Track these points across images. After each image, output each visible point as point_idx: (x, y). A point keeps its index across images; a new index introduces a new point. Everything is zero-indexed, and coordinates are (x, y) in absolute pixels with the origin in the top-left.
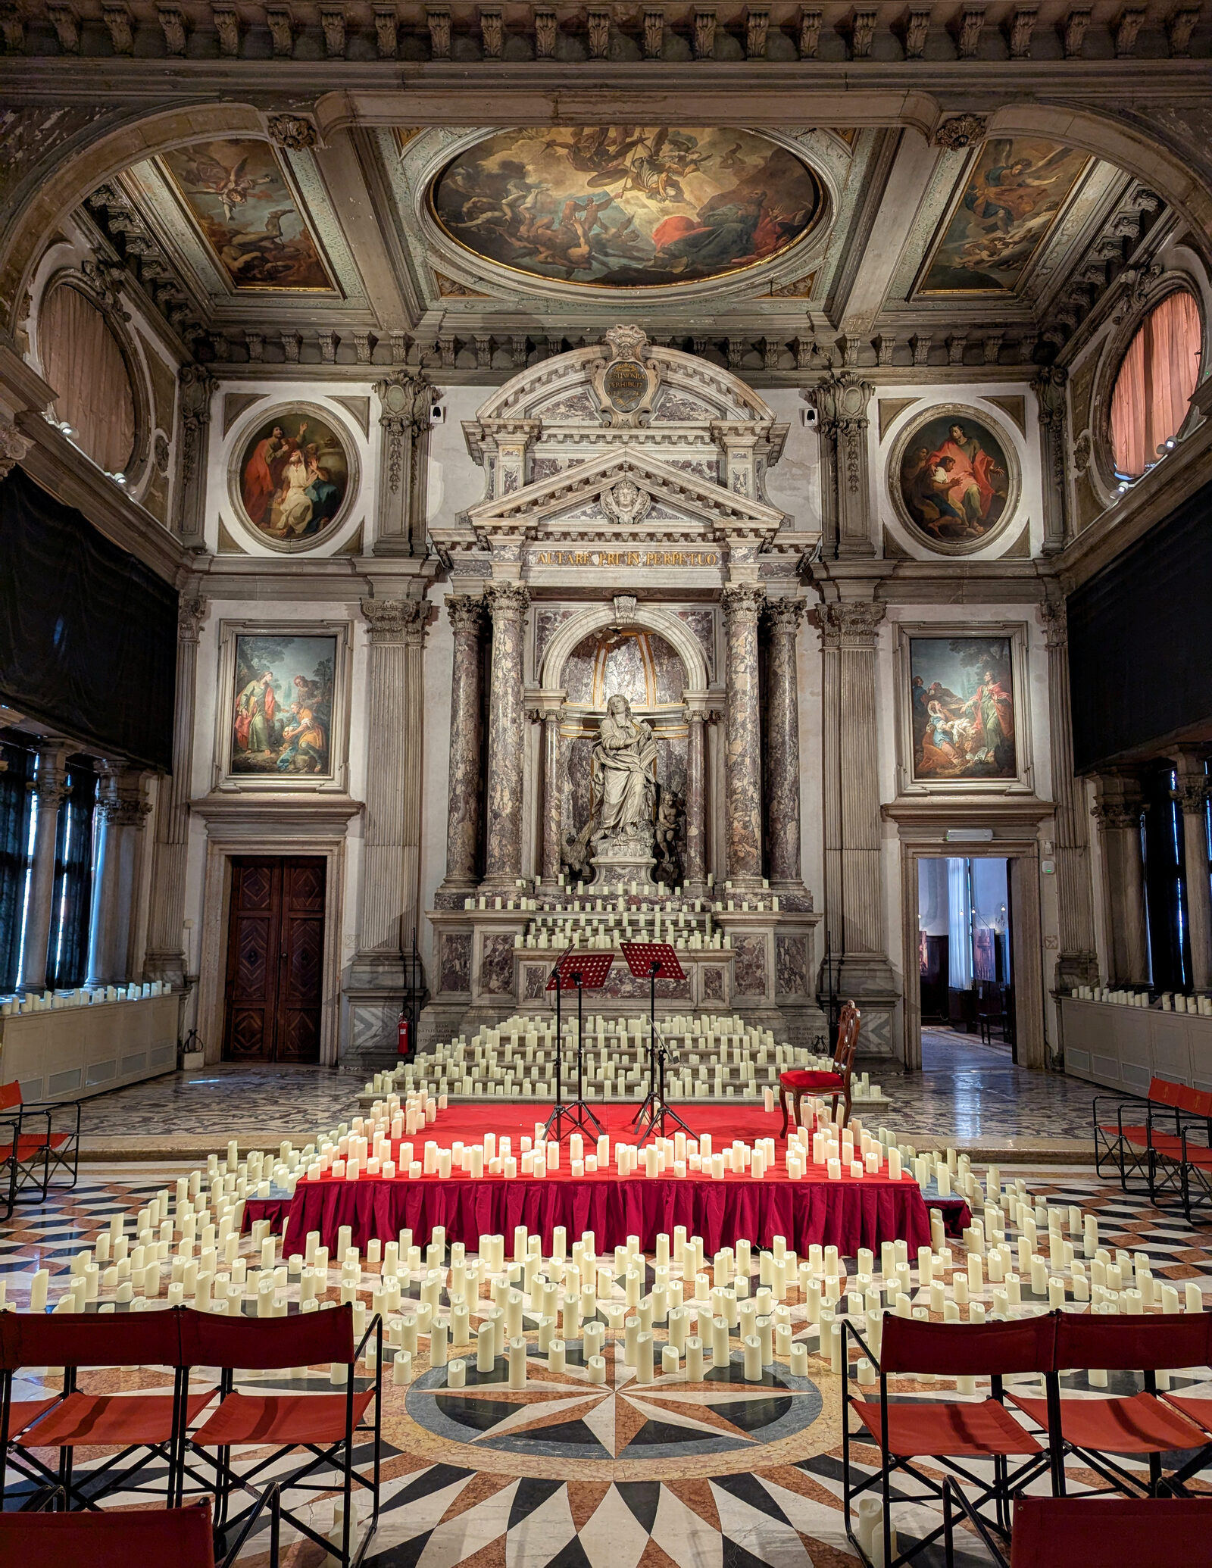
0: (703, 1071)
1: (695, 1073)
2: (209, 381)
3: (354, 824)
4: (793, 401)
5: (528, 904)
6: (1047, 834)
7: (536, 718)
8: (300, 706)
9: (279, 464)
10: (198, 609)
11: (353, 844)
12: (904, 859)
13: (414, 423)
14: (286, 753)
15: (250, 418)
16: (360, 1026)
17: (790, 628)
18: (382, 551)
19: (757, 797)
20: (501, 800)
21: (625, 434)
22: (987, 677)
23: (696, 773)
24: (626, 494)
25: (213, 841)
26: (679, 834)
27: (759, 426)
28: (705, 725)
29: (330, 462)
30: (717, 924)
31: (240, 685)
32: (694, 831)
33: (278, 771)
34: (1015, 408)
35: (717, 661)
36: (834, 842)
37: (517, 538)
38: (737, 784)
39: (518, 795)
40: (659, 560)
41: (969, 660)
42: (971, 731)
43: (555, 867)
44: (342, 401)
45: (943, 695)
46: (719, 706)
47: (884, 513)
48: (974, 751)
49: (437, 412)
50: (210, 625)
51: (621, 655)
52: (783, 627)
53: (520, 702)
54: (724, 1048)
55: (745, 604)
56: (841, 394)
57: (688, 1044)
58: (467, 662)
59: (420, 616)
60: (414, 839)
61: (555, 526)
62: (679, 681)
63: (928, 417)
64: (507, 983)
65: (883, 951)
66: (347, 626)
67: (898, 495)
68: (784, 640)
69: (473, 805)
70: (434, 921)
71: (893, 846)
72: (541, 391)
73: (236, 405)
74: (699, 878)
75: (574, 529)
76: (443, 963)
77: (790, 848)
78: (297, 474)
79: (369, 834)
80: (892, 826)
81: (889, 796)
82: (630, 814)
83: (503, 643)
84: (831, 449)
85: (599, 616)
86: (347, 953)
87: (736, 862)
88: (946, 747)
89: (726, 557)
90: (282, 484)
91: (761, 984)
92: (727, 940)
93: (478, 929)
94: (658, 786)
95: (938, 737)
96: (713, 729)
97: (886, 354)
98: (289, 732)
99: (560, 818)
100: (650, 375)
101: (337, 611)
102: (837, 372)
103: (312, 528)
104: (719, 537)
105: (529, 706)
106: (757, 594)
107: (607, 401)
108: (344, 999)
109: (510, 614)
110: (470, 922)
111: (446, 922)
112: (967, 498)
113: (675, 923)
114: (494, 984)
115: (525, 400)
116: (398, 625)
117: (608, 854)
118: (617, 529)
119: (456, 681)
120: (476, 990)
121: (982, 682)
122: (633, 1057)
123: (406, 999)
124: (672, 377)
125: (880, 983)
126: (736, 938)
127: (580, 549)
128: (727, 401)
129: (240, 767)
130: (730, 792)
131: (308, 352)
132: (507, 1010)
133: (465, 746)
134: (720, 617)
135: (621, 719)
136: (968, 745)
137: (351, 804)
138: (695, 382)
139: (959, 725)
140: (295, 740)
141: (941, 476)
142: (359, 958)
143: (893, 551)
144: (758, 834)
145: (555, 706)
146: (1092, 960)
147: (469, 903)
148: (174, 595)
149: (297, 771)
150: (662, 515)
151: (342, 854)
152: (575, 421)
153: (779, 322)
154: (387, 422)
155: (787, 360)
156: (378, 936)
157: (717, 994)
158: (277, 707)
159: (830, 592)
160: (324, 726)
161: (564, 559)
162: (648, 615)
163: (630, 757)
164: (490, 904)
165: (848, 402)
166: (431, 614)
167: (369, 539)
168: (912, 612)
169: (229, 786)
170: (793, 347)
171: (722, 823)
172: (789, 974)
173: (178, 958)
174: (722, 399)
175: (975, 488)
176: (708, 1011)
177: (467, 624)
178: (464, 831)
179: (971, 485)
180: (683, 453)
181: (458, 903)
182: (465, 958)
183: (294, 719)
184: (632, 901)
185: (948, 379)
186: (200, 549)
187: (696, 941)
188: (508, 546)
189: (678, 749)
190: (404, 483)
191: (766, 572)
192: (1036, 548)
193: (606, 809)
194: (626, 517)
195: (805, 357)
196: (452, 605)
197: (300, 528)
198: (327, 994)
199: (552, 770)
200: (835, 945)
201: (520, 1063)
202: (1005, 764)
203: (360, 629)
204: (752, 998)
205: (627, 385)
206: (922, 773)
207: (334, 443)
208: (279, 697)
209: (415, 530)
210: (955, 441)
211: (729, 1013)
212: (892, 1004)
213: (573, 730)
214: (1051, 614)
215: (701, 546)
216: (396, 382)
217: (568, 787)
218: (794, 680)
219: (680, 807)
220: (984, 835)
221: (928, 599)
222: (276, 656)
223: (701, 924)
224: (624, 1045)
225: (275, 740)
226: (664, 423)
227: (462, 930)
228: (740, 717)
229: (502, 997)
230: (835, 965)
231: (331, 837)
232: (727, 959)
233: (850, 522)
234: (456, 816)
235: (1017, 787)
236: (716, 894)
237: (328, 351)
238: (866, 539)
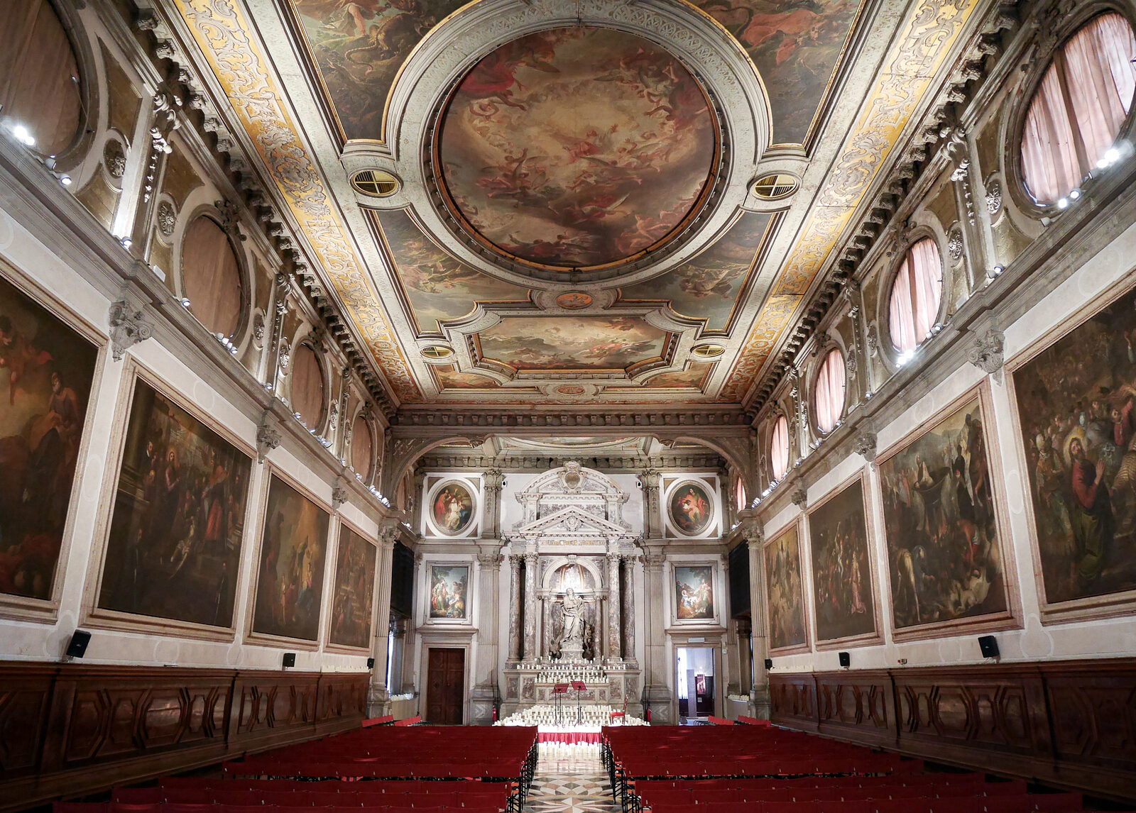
0: (597, 721)
1: (594, 722)
2: (423, 474)
3: (475, 636)
4: (633, 478)
5: (539, 667)
6: (724, 638)
7: (540, 598)
8: (455, 592)
9: (448, 503)
10: (420, 557)
11: (474, 644)
12: (673, 649)
13: (496, 488)
14: (450, 610)
15: (437, 486)
16: (477, 711)
17: (631, 566)
18: (485, 537)
19: (618, 629)
20: (529, 630)
21: (572, 496)
22: (703, 581)
23: (598, 618)
24: (572, 520)
25: (424, 643)
26: (592, 639)
27: (619, 495)
28: (601, 601)
29: (466, 502)
30: (605, 674)
31: (433, 585)
32: (597, 640)
33: (447, 617)
34: (712, 482)
35: (605, 578)
36: (648, 643)
37: (535, 537)
38: (611, 624)
39: (534, 628)
40: (584, 543)
41: (697, 575)
42: (697, 601)
43: (547, 653)
44: (470, 479)
45: (687, 588)
46: (606, 594)
47: (666, 520)
48: (698, 609)
49: (504, 484)
50: (423, 563)
51: (571, 570)
52: (628, 566)
53: (535, 593)
54: (604, 715)
55: (614, 560)
56: (649, 477)
57: (593, 714)
58: (515, 578)
59: (499, 559)
60: (496, 643)
61: (548, 531)
62: (591, 582)
63: (681, 485)
64: (531, 695)
65: (665, 683)
66: (472, 563)
67: (671, 514)
68: (629, 570)
69: (518, 631)
70: (505, 673)
71: (669, 644)
72: (542, 482)
73: (432, 481)
74: (599, 657)
75: (555, 533)
76: (508, 688)
77: (631, 645)
78: (454, 507)
79: (480, 640)
80: (669, 637)
81: (668, 626)
82: (574, 633)
83: (530, 573)
84: (647, 496)
85: (564, 561)
86: (472, 684)
87: (612, 652)
88: (689, 608)
89: (608, 542)
90: (449, 510)
91: (619, 695)
92: (607, 680)
93: (521, 676)
94: (585, 622)
95: (686, 604)
96: (604, 602)
97: (665, 463)
98: (451, 603)
99: (549, 634)
100: (581, 476)
101: (467, 557)
102: (648, 469)
103: (459, 527)
104: (605, 536)
105: (538, 594)
106: (618, 556)
107: (566, 485)
108: (471, 702)
109: (532, 563)
110: (519, 674)
111: (509, 673)
112: (695, 515)
113: (590, 674)
114: (527, 695)
115: (537, 485)
116: (490, 563)
117: (566, 648)
118: (569, 533)
119: (512, 585)
120: (521, 697)
121: (701, 583)
122: (575, 718)
123: (494, 701)
124: (588, 476)
125: (664, 695)
126: (610, 679)
127: (557, 539)
128: (608, 485)
129: (433, 615)
130: (610, 627)
131: (459, 463)
132: (531, 705)
133: (515, 609)
134: (606, 561)
135: (571, 597)
136: (696, 607)
137: (474, 630)
138: (596, 478)
139: (693, 599)
140: (453, 605)
141: (686, 507)
142: (477, 686)
143: (669, 534)
144: (619, 642)
145: (547, 594)
146: (738, 686)
147: (518, 667)
148: (412, 553)
149: (454, 617)
150: (585, 527)
151: (470, 648)
152: (555, 491)
153: (627, 453)
154: (486, 488)
155: (630, 464)
156: (484, 678)
157: (604, 699)
158: (447, 593)
159: (646, 550)
160: (463, 600)
161: (551, 543)
162: (580, 561)
163: (574, 612)
164: (526, 667)
165: (652, 480)
166: (502, 558)
167: (480, 531)
168: (676, 557)
169: (430, 622)
170: (632, 459)
171: (607, 637)
172: (631, 690)
173: (412, 685)
174: (606, 484)
175: (698, 512)
176: (600, 704)
177: (516, 566)
178: (515, 640)
179: (697, 510)
180: (592, 502)
181: (514, 666)
182: (516, 686)
183: (453, 598)
184: (575, 666)
185: (688, 471)
186: (419, 536)
187: (597, 680)
188: (531, 540)
189: (593, 607)
190: (492, 510)
191: (622, 546)
192: (720, 533)
193: (565, 631)
194: (572, 528)
195: (637, 463)
196: (511, 558)
197: (455, 527)
198: (465, 700)
199: (546, 617)
200: (648, 681)
201: (539, 720)
202: (709, 613)
203: (477, 564)
204: (616, 700)
205: (572, 479)
206: (680, 616)
207: (467, 495)
208: (448, 590)
209: (496, 528)
210: (690, 494)
211: (608, 705)
212: (669, 702)
213: (554, 599)
214: (724, 558)
215: (598, 538)
216: (490, 474)
217: (551, 621)
218: (632, 584)
219: (592, 629)
220: (702, 640)
221: (682, 552)
222: (446, 574)
223: (599, 674)
224: (572, 714)
225: (446, 606)
226: (586, 492)
227: (515, 676)
228: (612, 600)
229: (530, 700)
230: (648, 688)
231: (466, 641)
232: (607, 687)
233: (654, 524)
234: (512, 635)
235: (714, 622)
236: (604, 663)
237: (466, 462)
238: (659, 531)
